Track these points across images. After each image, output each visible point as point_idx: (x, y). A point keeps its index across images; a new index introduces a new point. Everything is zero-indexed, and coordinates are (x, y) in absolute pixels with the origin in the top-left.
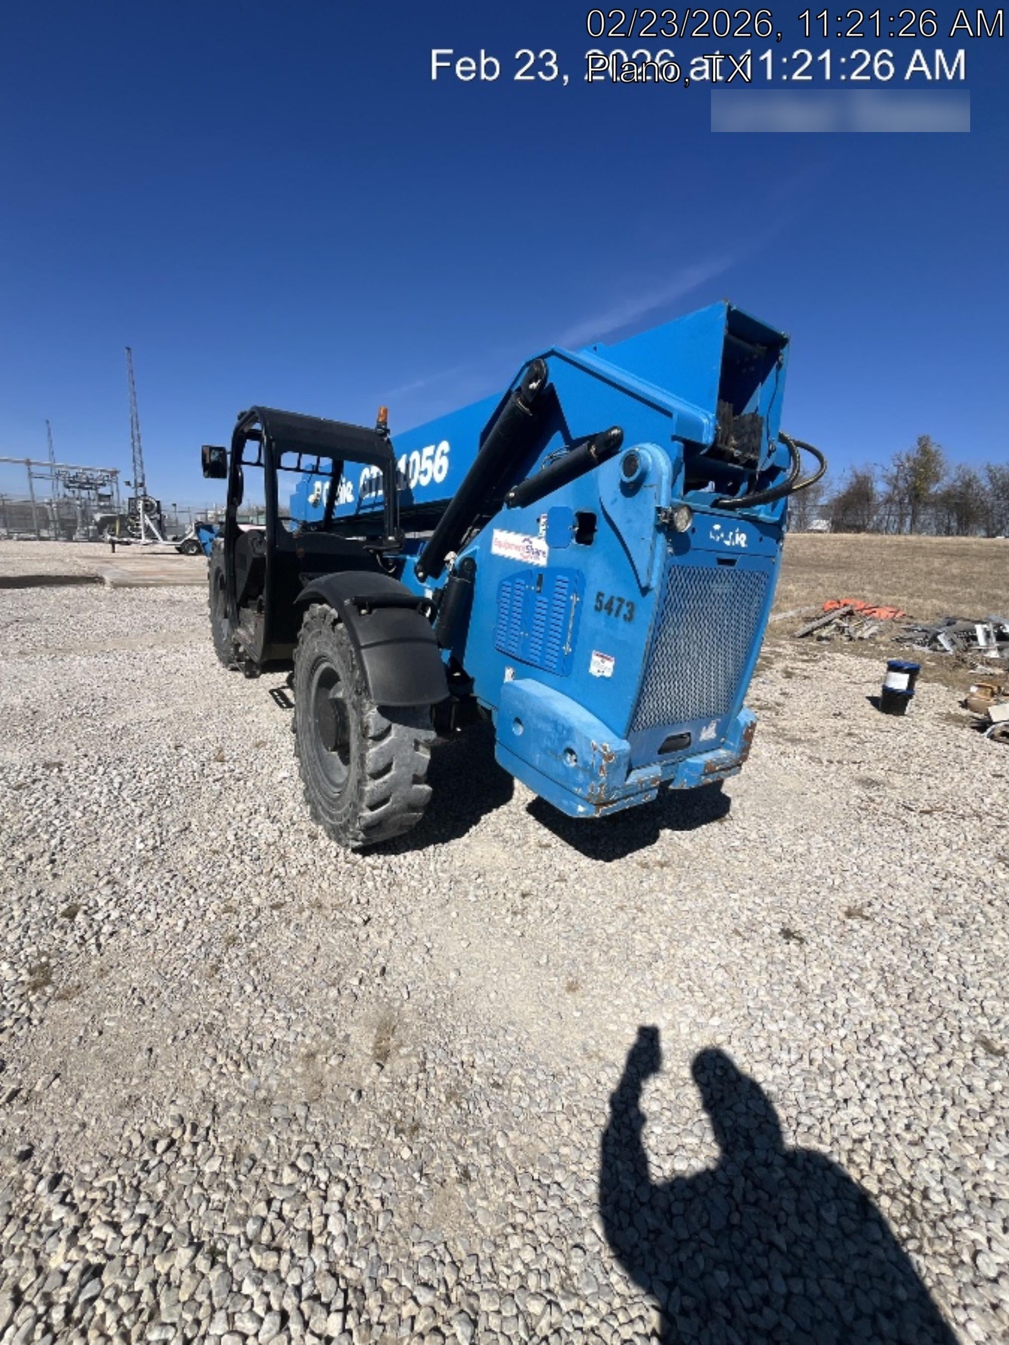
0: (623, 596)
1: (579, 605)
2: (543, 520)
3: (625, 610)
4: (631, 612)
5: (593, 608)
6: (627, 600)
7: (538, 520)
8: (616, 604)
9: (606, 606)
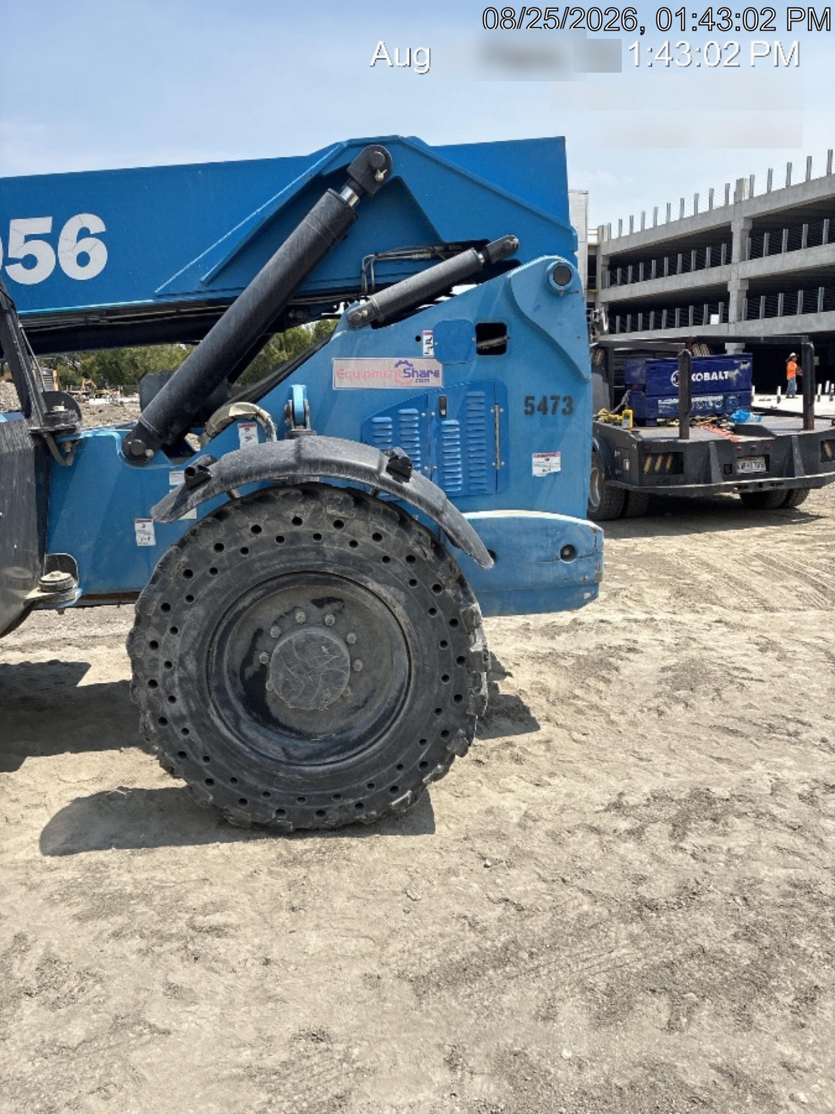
0: (557, 393)
1: (505, 417)
2: (425, 338)
3: (562, 405)
4: (569, 405)
5: (523, 413)
6: (562, 395)
7: (418, 339)
8: (550, 404)
9: (538, 408)
